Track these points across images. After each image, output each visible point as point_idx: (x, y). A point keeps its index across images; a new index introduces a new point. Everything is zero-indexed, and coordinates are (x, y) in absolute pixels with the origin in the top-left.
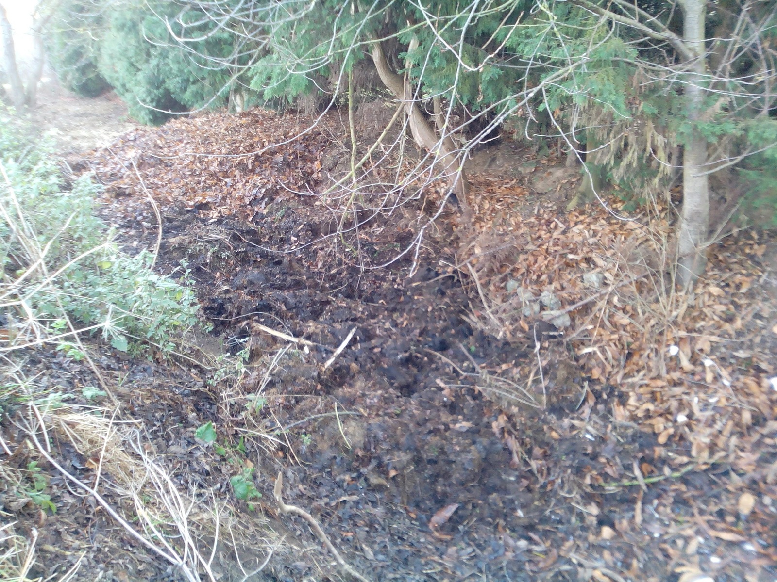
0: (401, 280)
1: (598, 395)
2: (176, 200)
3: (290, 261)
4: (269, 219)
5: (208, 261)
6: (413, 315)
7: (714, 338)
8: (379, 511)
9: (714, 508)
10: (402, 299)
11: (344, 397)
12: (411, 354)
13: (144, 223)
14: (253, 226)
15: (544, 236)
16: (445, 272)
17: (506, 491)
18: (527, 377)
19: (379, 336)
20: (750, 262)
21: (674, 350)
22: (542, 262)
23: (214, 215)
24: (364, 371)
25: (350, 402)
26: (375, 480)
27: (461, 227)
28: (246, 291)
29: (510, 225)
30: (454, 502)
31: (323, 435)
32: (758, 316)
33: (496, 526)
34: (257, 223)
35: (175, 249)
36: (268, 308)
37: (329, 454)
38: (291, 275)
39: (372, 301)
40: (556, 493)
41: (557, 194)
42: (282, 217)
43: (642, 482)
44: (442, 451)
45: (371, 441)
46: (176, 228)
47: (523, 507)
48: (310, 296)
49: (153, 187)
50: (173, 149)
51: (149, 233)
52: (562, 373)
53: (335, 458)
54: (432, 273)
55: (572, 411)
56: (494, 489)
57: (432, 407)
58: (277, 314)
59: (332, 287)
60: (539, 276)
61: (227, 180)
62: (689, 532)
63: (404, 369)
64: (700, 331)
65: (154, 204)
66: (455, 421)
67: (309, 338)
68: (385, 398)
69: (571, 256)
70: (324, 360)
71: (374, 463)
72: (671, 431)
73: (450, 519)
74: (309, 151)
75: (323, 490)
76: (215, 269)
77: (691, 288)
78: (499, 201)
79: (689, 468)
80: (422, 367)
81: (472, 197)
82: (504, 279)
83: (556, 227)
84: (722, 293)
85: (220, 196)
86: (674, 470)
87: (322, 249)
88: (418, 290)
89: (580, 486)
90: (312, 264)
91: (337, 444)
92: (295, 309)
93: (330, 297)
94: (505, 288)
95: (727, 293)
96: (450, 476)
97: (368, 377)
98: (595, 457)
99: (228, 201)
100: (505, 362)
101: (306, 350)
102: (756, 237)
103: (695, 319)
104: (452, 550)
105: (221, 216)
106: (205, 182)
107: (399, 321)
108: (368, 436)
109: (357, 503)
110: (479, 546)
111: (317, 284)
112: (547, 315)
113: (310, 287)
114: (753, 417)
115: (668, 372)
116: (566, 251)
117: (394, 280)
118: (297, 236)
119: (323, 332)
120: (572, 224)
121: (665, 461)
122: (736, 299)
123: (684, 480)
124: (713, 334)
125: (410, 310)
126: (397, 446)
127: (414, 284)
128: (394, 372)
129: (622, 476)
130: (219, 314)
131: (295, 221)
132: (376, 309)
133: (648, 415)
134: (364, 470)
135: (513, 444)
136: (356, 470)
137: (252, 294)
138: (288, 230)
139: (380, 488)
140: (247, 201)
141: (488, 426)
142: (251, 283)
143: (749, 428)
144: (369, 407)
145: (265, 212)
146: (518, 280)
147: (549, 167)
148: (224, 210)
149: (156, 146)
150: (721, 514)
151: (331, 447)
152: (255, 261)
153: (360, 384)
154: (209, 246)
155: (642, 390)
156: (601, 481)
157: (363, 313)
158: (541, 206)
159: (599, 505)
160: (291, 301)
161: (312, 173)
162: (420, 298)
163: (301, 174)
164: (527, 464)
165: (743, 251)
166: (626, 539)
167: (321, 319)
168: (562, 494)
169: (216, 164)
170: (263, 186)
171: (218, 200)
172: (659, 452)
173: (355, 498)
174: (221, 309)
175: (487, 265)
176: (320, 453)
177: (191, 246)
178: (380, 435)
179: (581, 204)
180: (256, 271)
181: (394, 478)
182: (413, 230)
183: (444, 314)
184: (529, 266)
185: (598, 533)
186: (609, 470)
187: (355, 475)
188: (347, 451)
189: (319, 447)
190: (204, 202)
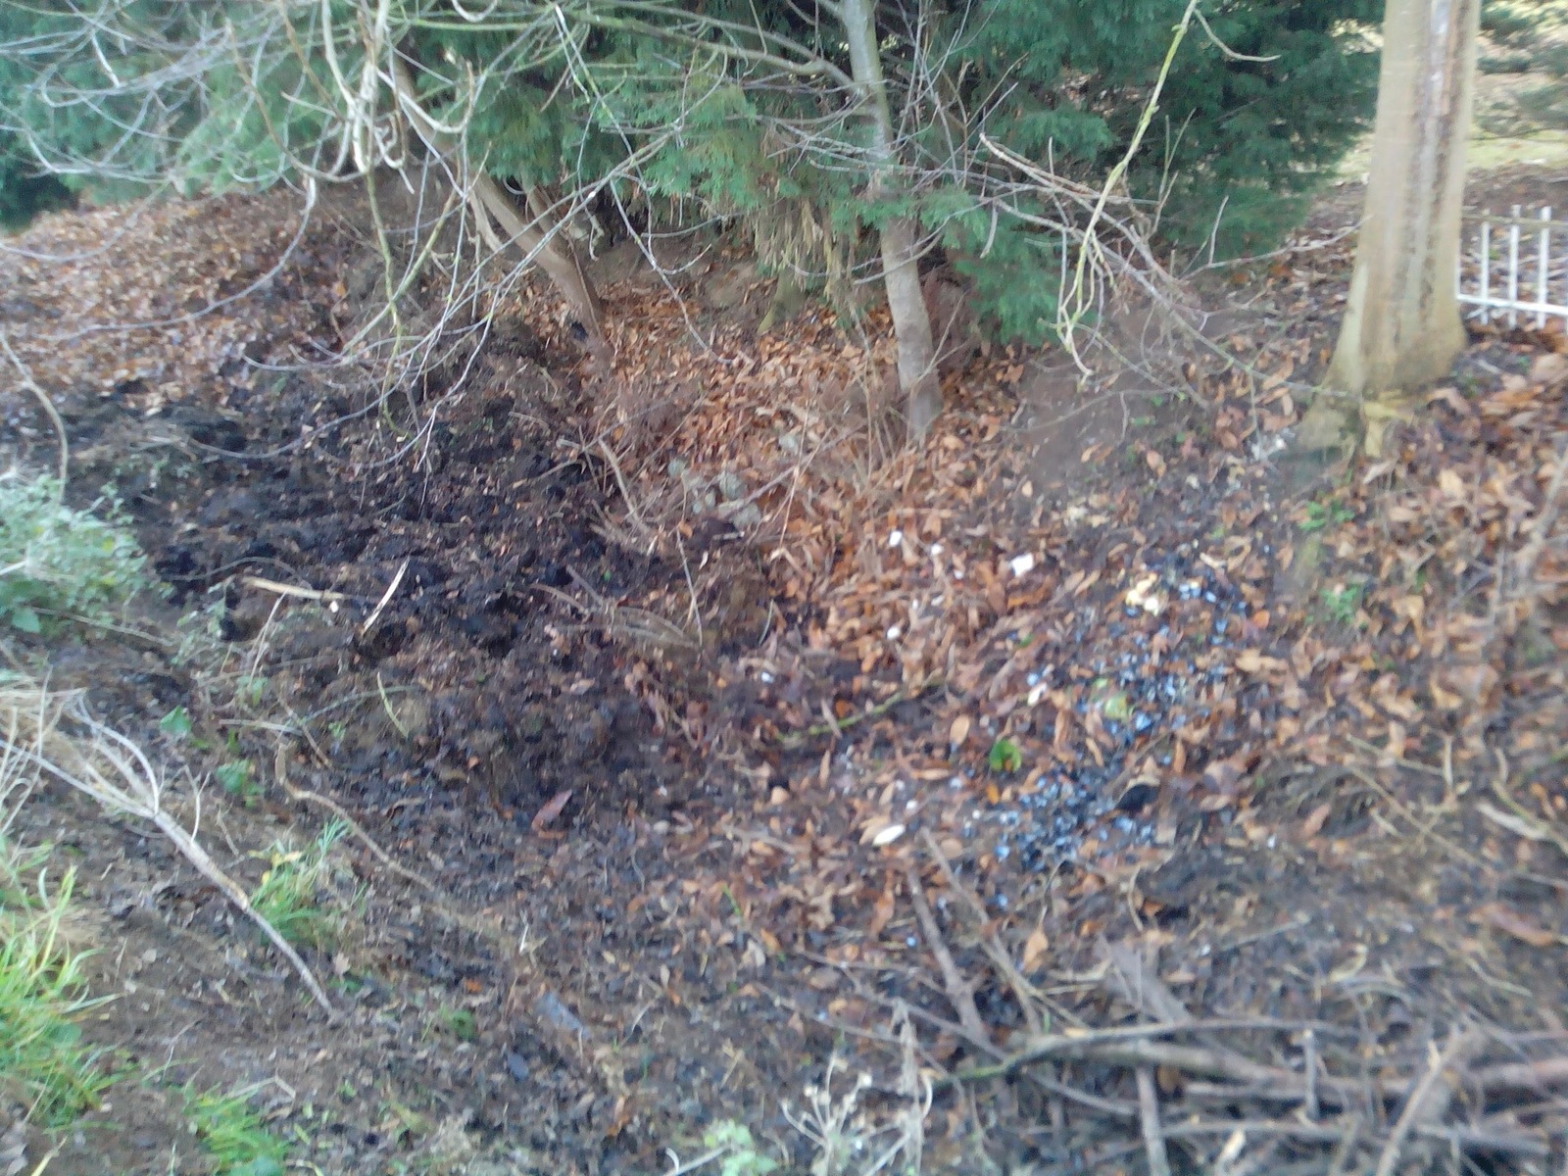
0: (494, 479)
1: (790, 619)
2: (77, 380)
3: (304, 470)
4: (260, 398)
5: (153, 485)
6: (515, 534)
7: (946, 514)
8: (455, 815)
9: (921, 743)
10: (496, 510)
11: (396, 668)
12: (504, 595)
13: (25, 431)
14: (231, 414)
15: (723, 382)
16: (565, 459)
17: (643, 765)
18: (687, 605)
19: (458, 574)
20: (1000, 394)
21: (896, 538)
22: (719, 424)
23: (154, 402)
24: (429, 628)
25: (408, 674)
26: (446, 774)
27: (595, 380)
28: (226, 528)
29: (672, 368)
30: (566, 789)
31: (366, 726)
32: (1005, 472)
33: (625, 812)
34: (238, 408)
35: (91, 470)
36: (268, 550)
37: (377, 750)
38: (307, 493)
39: (450, 520)
40: (711, 757)
41: (743, 309)
42: (283, 392)
43: (834, 727)
44: (547, 723)
45: (437, 721)
46: (86, 432)
47: (667, 783)
48: (341, 523)
49: (31, 359)
50: (57, 283)
51: (38, 448)
52: (738, 594)
53: (385, 754)
54: (544, 463)
55: (752, 647)
56: (625, 764)
57: (535, 666)
58: (284, 559)
59: (380, 506)
60: (715, 449)
61: (172, 333)
62: (884, 778)
63: (496, 619)
64: (930, 505)
65: (39, 392)
66: (570, 682)
67: (340, 589)
68: (461, 663)
69: (761, 411)
70: (364, 619)
71: (443, 751)
72: (879, 652)
73: (562, 813)
74: (321, 265)
75: (369, 798)
76: (167, 496)
77: (922, 442)
78: (652, 328)
79: (896, 697)
80: (526, 613)
81: (609, 325)
82: (662, 460)
83: (741, 364)
84: (962, 446)
85: (162, 365)
86: (877, 703)
87: (358, 442)
88: (523, 494)
89: (745, 743)
90: (343, 470)
91: (388, 735)
92: (317, 548)
93: (378, 523)
94: (665, 472)
95: (967, 444)
96: (560, 757)
97: (436, 636)
98: (772, 702)
99: (178, 372)
100: (655, 588)
101: (334, 607)
102: (1012, 354)
103: (925, 488)
104: (563, 849)
105: (169, 402)
106: (129, 340)
107: (493, 548)
108: (433, 715)
109: (422, 808)
110: (600, 838)
111: (353, 504)
112: (725, 509)
113: (341, 509)
114: (981, 616)
115: (885, 570)
116: (754, 403)
117: (483, 482)
118: (313, 424)
119: (362, 578)
120: (765, 358)
121: (868, 694)
122: (977, 451)
123: (892, 715)
124: (943, 507)
125: (511, 528)
126: (477, 724)
127: (516, 485)
128: (477, 623)
129: (808, 724)
130: (184, 571)
131: (305, 398)
132: (456, 533)
133: (853, 635)
134: (430, 764)
135: (656, 702)
136: (419, 764)
137: (239, 532)
138: (295, 415)
139: (455, 784)
140: (214, 369)
141: (619, 681)
142: (236, 514)
143: (976, 633)
144: (438, 677)
145: (250, 386)
146: (684, 459)
147: (734, 261)
148: (173, 389)
149: (23, 279)
150: (929, 749)
151: (379, 740)
152: (240, 477)
153: (423, 647)
154: (151, 458)
155: (845, 602)
156: (777, 733)
157: (433, 540)
158: (719, 330)
159: (772, 764)
160: (308, 535)
161: (332, 302)
162: (526, 506)
163: (310, 310)
164: (677, 727)
165: (993, 377)
166: (803, 800)
167: (361, 559)
168: (722, 756)
169: (145, 304)
170: (241, 337)
171: (159, 373)
172: (860, 683)
173: (418, 801)
174: (185, 563)
175: (635, 438)
176: (363, 751)
177: (120, 462)
178: (451, 711)
179: (778, 323)
180: (243, 493)
181: (476, 768)
182: (512, 393)
183: (562, 528)
184: (699, 435)
185: (767, 798)
186: (791, 718)
187: (417, 772)
188: (403, 742)
189: (361, 743)
190: (133, 378)
